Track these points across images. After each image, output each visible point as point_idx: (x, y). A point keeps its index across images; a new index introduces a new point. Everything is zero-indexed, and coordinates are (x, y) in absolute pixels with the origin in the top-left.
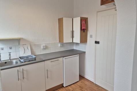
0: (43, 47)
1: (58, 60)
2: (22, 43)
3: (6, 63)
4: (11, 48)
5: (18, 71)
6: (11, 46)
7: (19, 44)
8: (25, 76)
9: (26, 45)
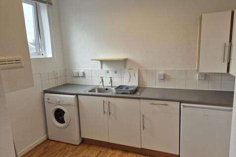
0: (159, 75)
1: (166, 105)
2: (129, 66)
3: (107, 89)
4: (116, 72)
5: (104, 102)
6: (116, 70)
7: (125, 67)
8: (112, 111)
9: (133, 69)
